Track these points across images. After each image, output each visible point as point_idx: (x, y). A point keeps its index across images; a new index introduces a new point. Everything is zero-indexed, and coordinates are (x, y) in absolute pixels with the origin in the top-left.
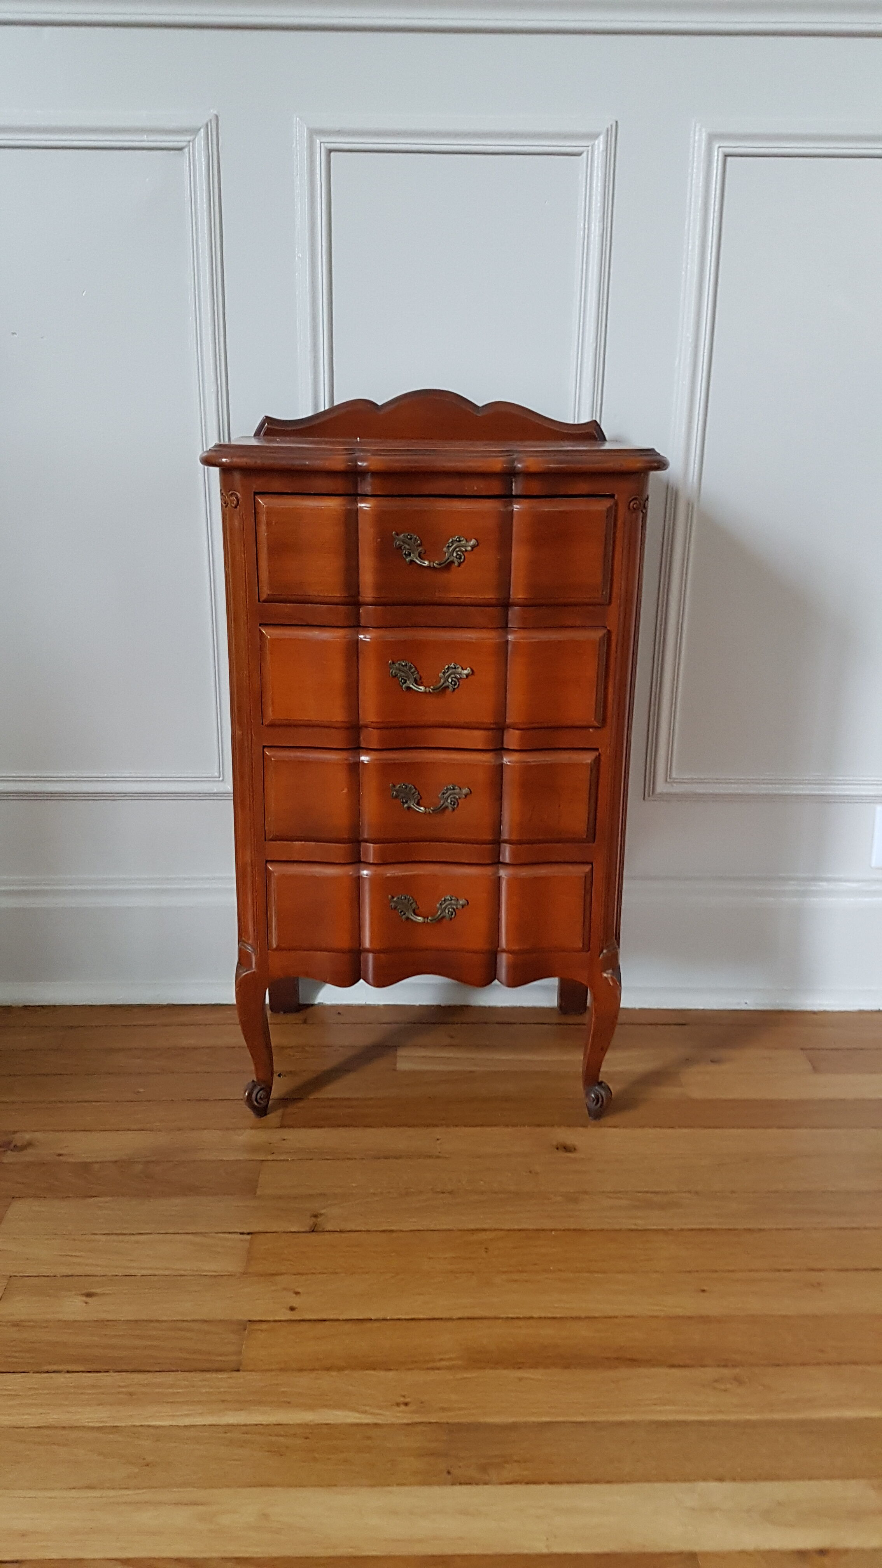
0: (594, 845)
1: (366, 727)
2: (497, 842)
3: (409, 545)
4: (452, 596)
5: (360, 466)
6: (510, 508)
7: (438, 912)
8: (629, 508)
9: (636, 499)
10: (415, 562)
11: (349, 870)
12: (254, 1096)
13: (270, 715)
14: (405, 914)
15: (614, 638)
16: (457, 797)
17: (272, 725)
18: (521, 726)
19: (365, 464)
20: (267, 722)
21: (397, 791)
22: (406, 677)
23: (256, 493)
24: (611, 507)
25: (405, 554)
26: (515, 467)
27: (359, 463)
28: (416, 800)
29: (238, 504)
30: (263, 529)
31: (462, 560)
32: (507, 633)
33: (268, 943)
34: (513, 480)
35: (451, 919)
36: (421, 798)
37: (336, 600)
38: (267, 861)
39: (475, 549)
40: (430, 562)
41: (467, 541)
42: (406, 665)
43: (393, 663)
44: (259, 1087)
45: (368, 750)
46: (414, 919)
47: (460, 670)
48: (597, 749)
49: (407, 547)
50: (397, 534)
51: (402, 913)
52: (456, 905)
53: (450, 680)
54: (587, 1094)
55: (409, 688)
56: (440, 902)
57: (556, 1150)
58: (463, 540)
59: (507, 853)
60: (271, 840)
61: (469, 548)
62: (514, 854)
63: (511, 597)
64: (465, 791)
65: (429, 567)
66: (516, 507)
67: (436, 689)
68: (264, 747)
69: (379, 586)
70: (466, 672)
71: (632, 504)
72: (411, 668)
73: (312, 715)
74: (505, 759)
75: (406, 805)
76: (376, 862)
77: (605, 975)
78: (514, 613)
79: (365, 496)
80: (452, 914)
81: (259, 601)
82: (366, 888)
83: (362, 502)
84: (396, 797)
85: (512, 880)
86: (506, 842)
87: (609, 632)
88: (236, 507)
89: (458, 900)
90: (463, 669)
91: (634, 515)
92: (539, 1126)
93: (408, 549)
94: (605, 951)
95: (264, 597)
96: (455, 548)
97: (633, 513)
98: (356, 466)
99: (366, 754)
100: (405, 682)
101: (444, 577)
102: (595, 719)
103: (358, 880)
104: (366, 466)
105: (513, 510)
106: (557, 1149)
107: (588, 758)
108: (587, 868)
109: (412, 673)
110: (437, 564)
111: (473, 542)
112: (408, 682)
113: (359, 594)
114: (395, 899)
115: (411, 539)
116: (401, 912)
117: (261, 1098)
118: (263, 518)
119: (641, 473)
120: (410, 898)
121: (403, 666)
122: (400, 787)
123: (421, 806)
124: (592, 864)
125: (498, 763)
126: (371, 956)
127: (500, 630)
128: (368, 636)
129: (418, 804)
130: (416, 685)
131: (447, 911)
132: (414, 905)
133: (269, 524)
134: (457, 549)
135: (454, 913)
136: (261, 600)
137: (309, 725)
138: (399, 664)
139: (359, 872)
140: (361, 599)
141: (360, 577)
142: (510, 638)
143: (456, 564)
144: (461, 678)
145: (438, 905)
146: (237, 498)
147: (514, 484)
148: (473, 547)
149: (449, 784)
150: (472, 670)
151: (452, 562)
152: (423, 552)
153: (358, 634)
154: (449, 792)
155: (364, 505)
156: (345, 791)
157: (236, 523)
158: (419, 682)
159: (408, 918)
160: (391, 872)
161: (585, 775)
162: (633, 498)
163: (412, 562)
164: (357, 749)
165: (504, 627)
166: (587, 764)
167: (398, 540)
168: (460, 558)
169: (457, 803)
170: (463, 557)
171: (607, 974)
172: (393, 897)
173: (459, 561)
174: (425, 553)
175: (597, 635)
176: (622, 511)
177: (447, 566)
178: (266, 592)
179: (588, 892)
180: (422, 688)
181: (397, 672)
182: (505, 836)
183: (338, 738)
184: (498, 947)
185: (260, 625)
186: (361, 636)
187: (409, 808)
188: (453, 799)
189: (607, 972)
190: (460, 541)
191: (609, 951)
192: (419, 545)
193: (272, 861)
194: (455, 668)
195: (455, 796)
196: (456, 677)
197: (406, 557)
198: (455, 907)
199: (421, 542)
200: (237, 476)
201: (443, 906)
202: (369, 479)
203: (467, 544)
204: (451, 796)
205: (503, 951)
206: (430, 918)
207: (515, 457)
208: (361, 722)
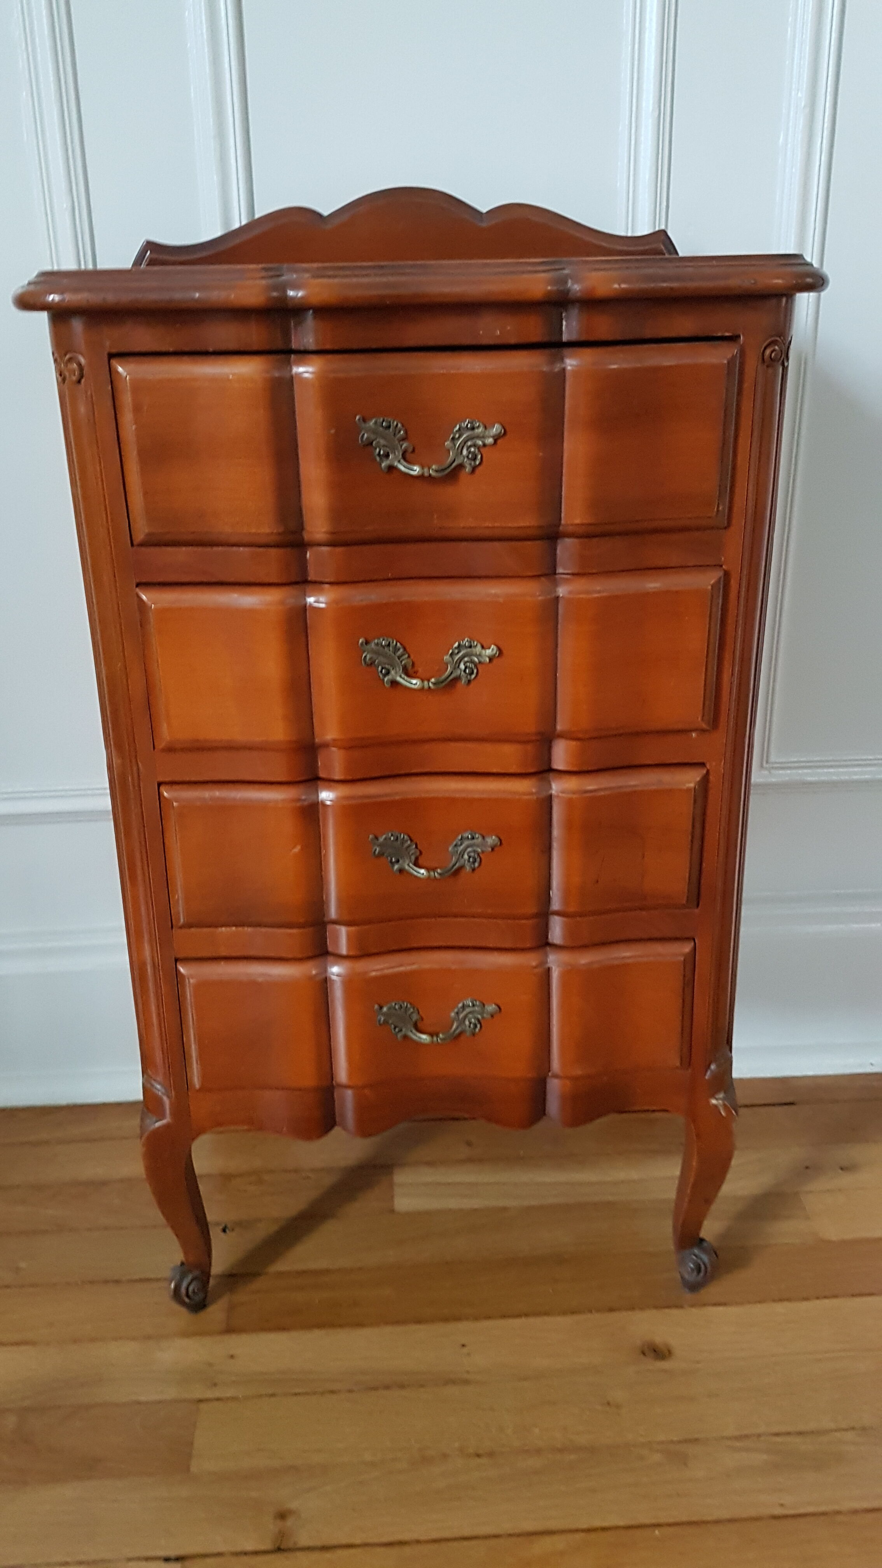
0: (697, 911)
1: (326, 745)
2: (544, 915)
3: (384, 438)
4: (465, 523)
5: (292, 298)
6: (557, 368)
7: (452, 1025)
8: (763, 359)
9: (774, 342)
10: (396, 468)
11: (311, 969)
12: (184, 1284)
13: (166, 734)
14: (401, 1030)
15: (734, 584)
16: (479, 850)
17: (170, 749)
18: (580, 736)
19: (300, 294)
20: (160, 745)
21: (380, 845)
22: (391, 666)
23: (111, 356)
24: (734, 357)
25: (379, 454)
26: (569, 291)
27: (291, 293)
28: (413, 858)
29: (81, 376)
30: (128, 418)
31: (477, 463)
32: (555, 584)
33: (188, 1082)
34: (564, 315)
35: (474, 1034)
36: (421, 853)
37: (263, 540)
38: (176, 960)
39: (499, 442)
40: (423, 467)
41: (485, 428)
42: (389, 645)
43: (367, 643)
44: (190, 1277)
45: (330, 782)
46: (414, 1037)
47: (479, 647)
48: (703, 765)
49: (382, 442)
50: (364, 420)
51: (397, 1030)
52: (482, 1014)
53: (462, 666)
54: (682, 1262)
55: (394, 683)
56: (456, 1010)
57: (642, 1356)
58: (479, 426)
59: (557, 931)
60: (181, 928)
61: (490, 441)
62: (570, 932)
63: (563, 522)
64: (492, 840)
65: (421, 477)
66: (571, 363)
67: (442, 682)
68: (160, 784)
69: (337, 513)
70: (488, 652)
71: (768, 352)
72: (396, 650)
73: (235, 733)
74: (554, 786)
75: (396, 867)
76: (351, 953)
77: (714, 1102)
78: (566, 549)
79: (304, 353)
80: (475, 1026)
81: (132, 545)
82: (338, 994)
83: (299, 363)
84: (381, 854)
85: (569, 973)
86: (557, 913)
87: (727, 574)
88: (79, 382)
89: (484, 1005)
90: (483, 647)
91: (770, 371)
92: (611, 1310)
93: (384, 446)
94: (713, 1067)
95: (139, 537)
96: (465, 442)
97: (768, 366)
98: (285, 298)
99: (329, 789)
100: (388, 673)
101: (448, 493)
102: (702, 720)
103: (324, 984)
104: (302, 298)
105: (564, 369)
106: (644, 1353)
107: (690, 779)
108: (687, 948)
109: (399, 658)
110: (436, 471)
111: (496, 429)
112: (393, 672)
113: (303, 529)
114: (385, 1009)
115: (389, 427)
116: (395, 1028)
117: (194, 1292)
118: (127, 399)
119: (782, 295)
120: (409, 1006)
121: (383, 647)
122: (385, 839)
123: (421, 867)
124: (694, 940)
125: (544, 794)
126: (349, 1093)
127: (543, 579)
128: (322, 599)
129: (416, 864)
130: (406, 678)
131: (467, 1023)
132: (415, 1017)
133: (137, 409)
134: (469, 443)
135: (479, 1026)
136: (135, 543)
137: (231, 747)
138: (377, 644)
139: (326, 971)
140: (306, 536)
141: (303, 497)
142: (562, 591)
143: (468, 469)
144: (480, 662)
145: (453, 1014)
146: (79, 365)
147: (564, 323)
148: (496, 439)
149: (465, 831)
150: (499, 649)
151: (461, 466)
152: (410, 449)
153: (305, 595)
154: (466, 843)
155: (304, 370)
156: (297, 849)
157: (82, 409)
158: (410, 671)
159: (405, 1037)
160: (377, 967)
161: (685, 809)
162: (769, 340)
163: (391, 468)
164: (314, 780)
165: (550, 573)
166: (689, 790)
167: (367, 432)
168: (475, 459)
169: (478, 860)
170: (479, 457)
171: (717, 1099)
172: (381, 1008)
173: (473, 463)
174: (413, 451)
175: (708, 580)
176: (752, 363)
177: (453, 474)
178: (142, 530)
179: (689, 983)
180: (415, 683)
181: (375, 657)
182: (556, 905)
183: (278, 768)
184: (549, 1071)
185: (138, 585)
186: (311, 600)
187: (401, 871)
188: (472, 854)
189: (717, 1097)
190: (473, 428)
191: (718, 1066)
192: (404, 439)
193: (186, 960)
194: (470, 647)
195: (475, 848)
196: (472, 662)
197: (381, 459)
198: (479, 1017)
199: (406, 432)
200: (77, 325)
201: (461, 1016)
202: (310, 320)
203: (487, 433)
204: (469, 849)
205: (556, 1076)
206: (441, 1035)
207: (566, 272)
208: (317, 740)
